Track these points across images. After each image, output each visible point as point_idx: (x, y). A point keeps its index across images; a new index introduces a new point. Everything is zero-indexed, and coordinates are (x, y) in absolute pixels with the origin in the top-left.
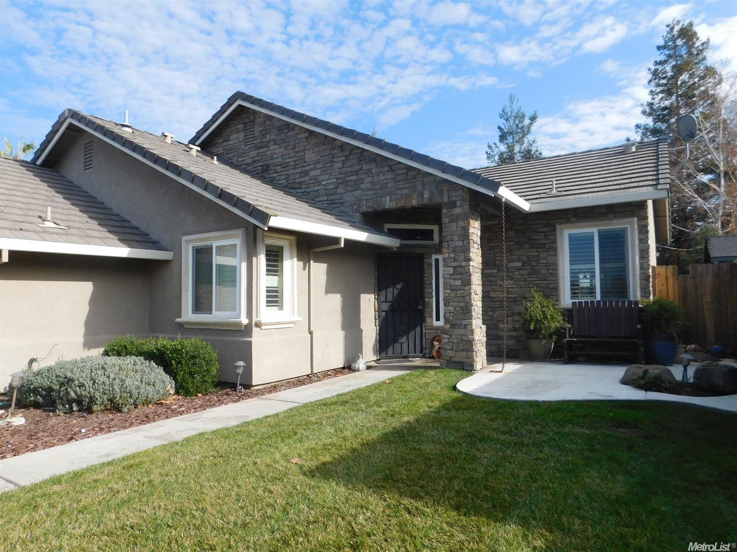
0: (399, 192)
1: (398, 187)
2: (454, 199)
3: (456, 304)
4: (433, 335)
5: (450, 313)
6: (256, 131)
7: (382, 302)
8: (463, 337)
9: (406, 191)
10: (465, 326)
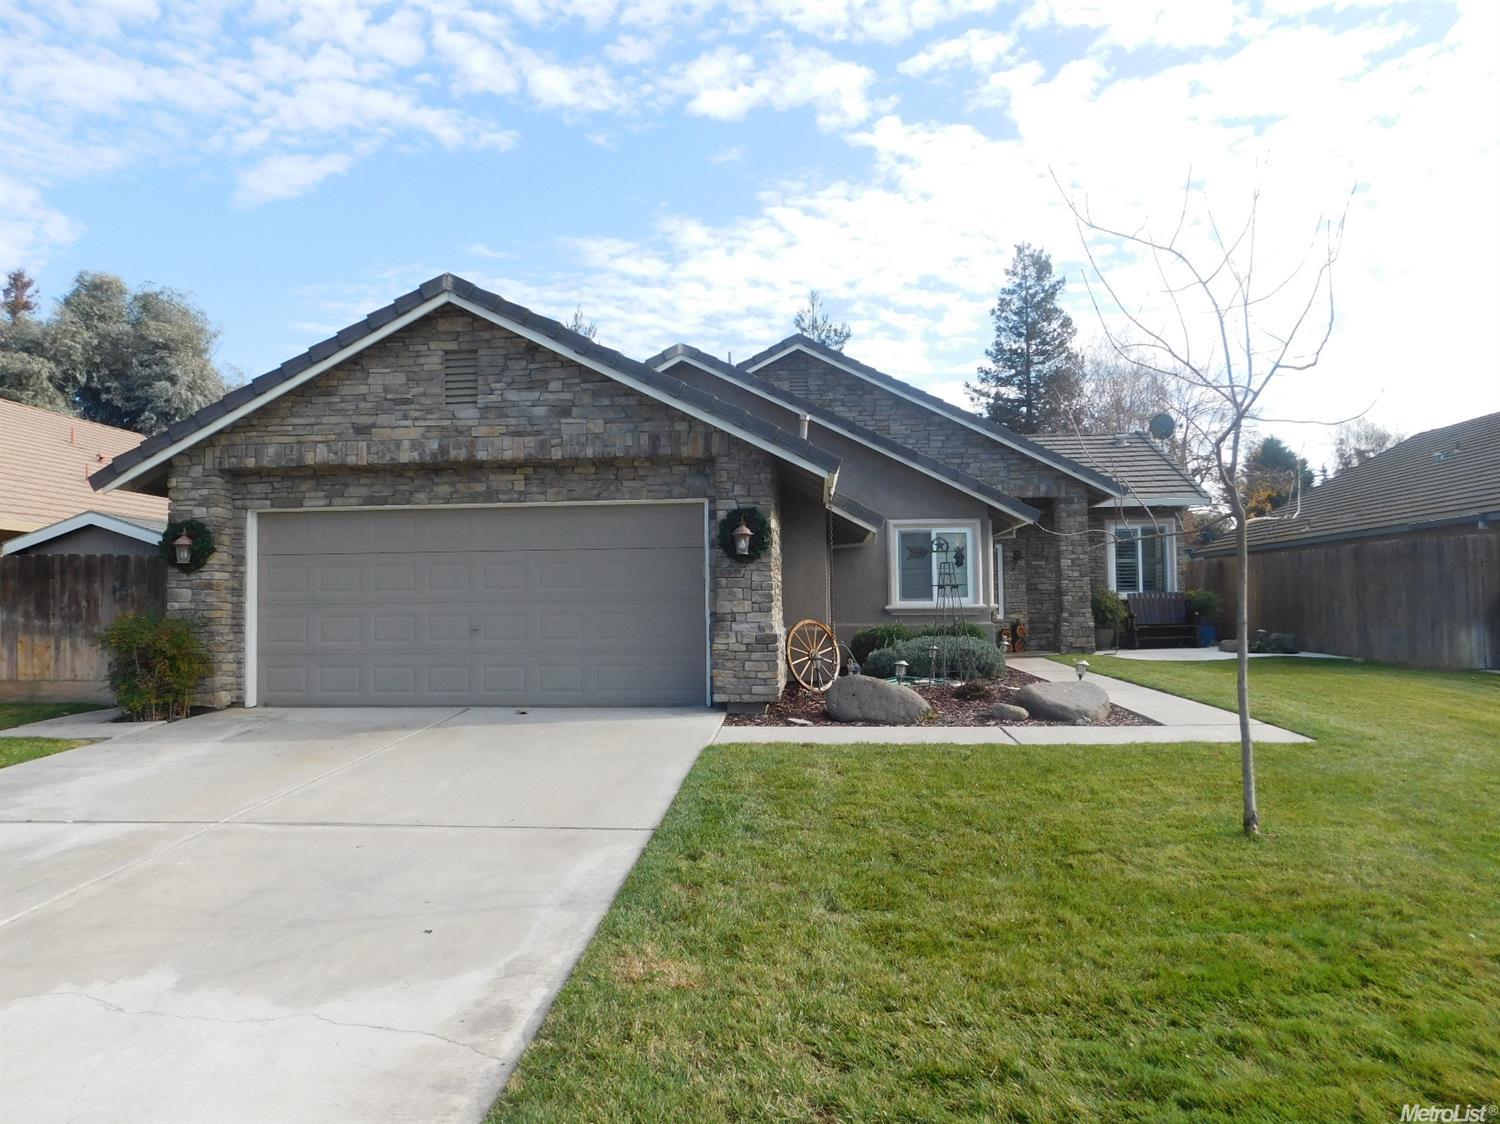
0: (1012, 481)
2: (1072, 495)
3: (1074, 594)
5: (1068, 602)
6: (810, 383)
9: (1020, 482)
10: (1084, 614)
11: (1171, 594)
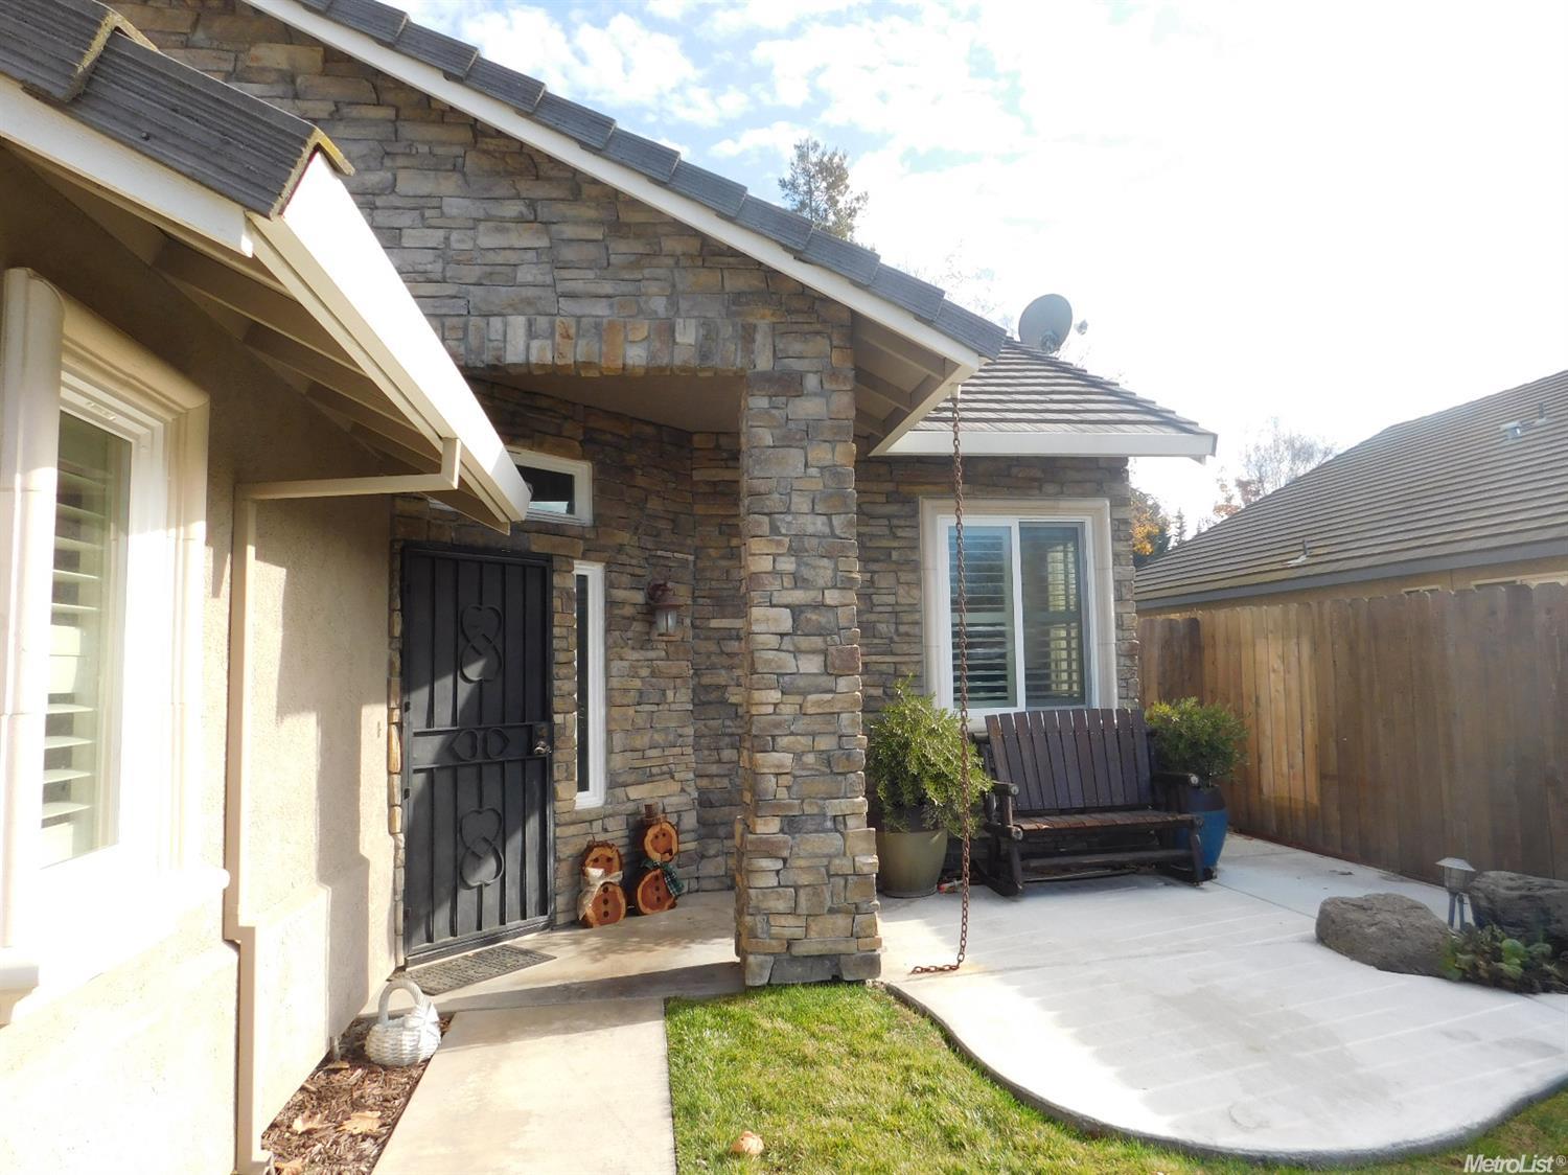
0: (567, 306)
1: (561, 287)
2: (796, 365)
4: (582, 843)
5: (777, 775)
7: (417, 734)
8: (837, 861)
10: (839, 821)
11: (1093, 713)
